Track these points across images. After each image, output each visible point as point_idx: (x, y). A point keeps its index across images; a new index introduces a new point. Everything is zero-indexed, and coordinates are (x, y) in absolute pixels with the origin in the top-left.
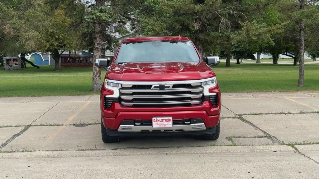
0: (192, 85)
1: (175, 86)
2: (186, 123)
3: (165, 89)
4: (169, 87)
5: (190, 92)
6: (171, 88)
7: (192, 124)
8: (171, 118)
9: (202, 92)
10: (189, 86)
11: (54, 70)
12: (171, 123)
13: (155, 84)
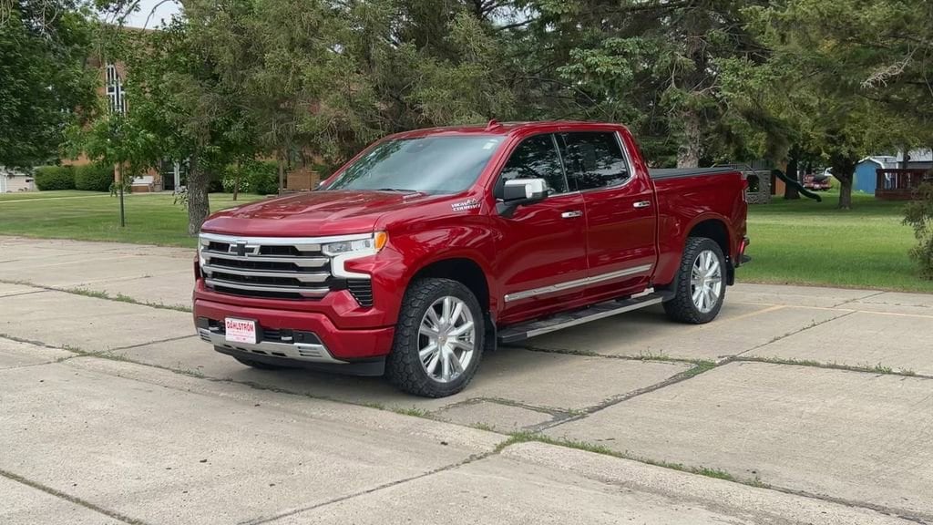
0: (300, 250)
1: (265, 250)
2: (283, 338)
3: (246, 254)
4: (251, 250)
5: (292, 267)
6: (256, 252)
7: (296, 344)
8: (252, 323)
9: (327, 267)
10: (291, 250)
11: (836, 209)
12: (252, 335)
13: (233, 241)
